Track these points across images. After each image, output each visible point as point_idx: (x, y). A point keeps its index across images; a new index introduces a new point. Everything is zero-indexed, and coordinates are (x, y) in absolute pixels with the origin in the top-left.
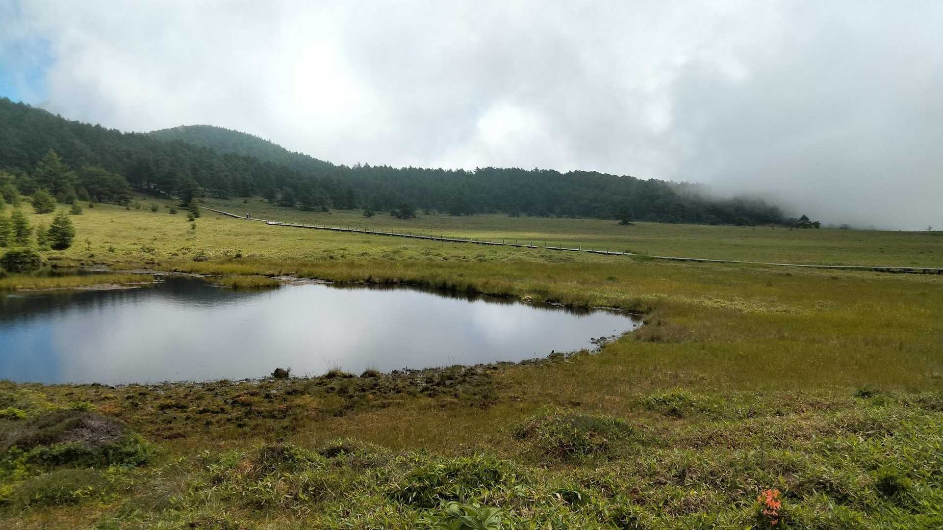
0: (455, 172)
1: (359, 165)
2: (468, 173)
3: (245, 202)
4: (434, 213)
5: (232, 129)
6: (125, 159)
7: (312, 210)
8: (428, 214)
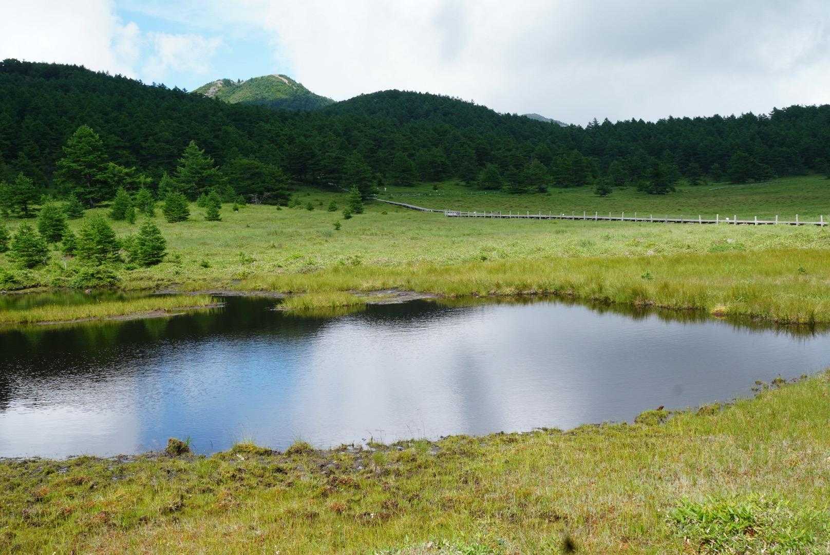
0: (740, 119)
1: (596, 122)
2: (761, 118)
3: (435, 189)
4: (705, 181)
5: (424, 92)
6: (286, 146)
7: (525, 192)
8: (696, 184)
